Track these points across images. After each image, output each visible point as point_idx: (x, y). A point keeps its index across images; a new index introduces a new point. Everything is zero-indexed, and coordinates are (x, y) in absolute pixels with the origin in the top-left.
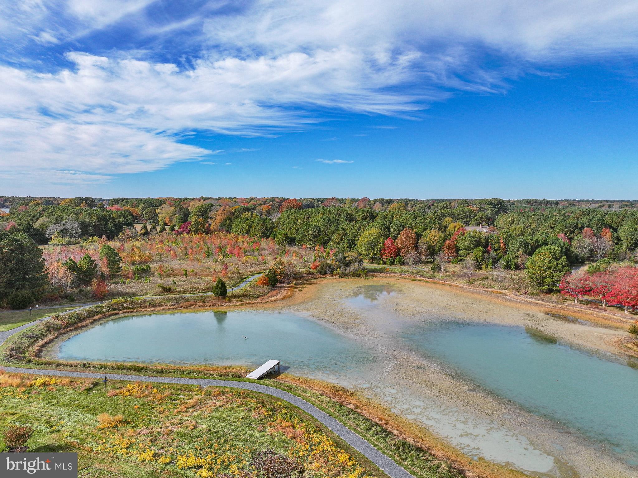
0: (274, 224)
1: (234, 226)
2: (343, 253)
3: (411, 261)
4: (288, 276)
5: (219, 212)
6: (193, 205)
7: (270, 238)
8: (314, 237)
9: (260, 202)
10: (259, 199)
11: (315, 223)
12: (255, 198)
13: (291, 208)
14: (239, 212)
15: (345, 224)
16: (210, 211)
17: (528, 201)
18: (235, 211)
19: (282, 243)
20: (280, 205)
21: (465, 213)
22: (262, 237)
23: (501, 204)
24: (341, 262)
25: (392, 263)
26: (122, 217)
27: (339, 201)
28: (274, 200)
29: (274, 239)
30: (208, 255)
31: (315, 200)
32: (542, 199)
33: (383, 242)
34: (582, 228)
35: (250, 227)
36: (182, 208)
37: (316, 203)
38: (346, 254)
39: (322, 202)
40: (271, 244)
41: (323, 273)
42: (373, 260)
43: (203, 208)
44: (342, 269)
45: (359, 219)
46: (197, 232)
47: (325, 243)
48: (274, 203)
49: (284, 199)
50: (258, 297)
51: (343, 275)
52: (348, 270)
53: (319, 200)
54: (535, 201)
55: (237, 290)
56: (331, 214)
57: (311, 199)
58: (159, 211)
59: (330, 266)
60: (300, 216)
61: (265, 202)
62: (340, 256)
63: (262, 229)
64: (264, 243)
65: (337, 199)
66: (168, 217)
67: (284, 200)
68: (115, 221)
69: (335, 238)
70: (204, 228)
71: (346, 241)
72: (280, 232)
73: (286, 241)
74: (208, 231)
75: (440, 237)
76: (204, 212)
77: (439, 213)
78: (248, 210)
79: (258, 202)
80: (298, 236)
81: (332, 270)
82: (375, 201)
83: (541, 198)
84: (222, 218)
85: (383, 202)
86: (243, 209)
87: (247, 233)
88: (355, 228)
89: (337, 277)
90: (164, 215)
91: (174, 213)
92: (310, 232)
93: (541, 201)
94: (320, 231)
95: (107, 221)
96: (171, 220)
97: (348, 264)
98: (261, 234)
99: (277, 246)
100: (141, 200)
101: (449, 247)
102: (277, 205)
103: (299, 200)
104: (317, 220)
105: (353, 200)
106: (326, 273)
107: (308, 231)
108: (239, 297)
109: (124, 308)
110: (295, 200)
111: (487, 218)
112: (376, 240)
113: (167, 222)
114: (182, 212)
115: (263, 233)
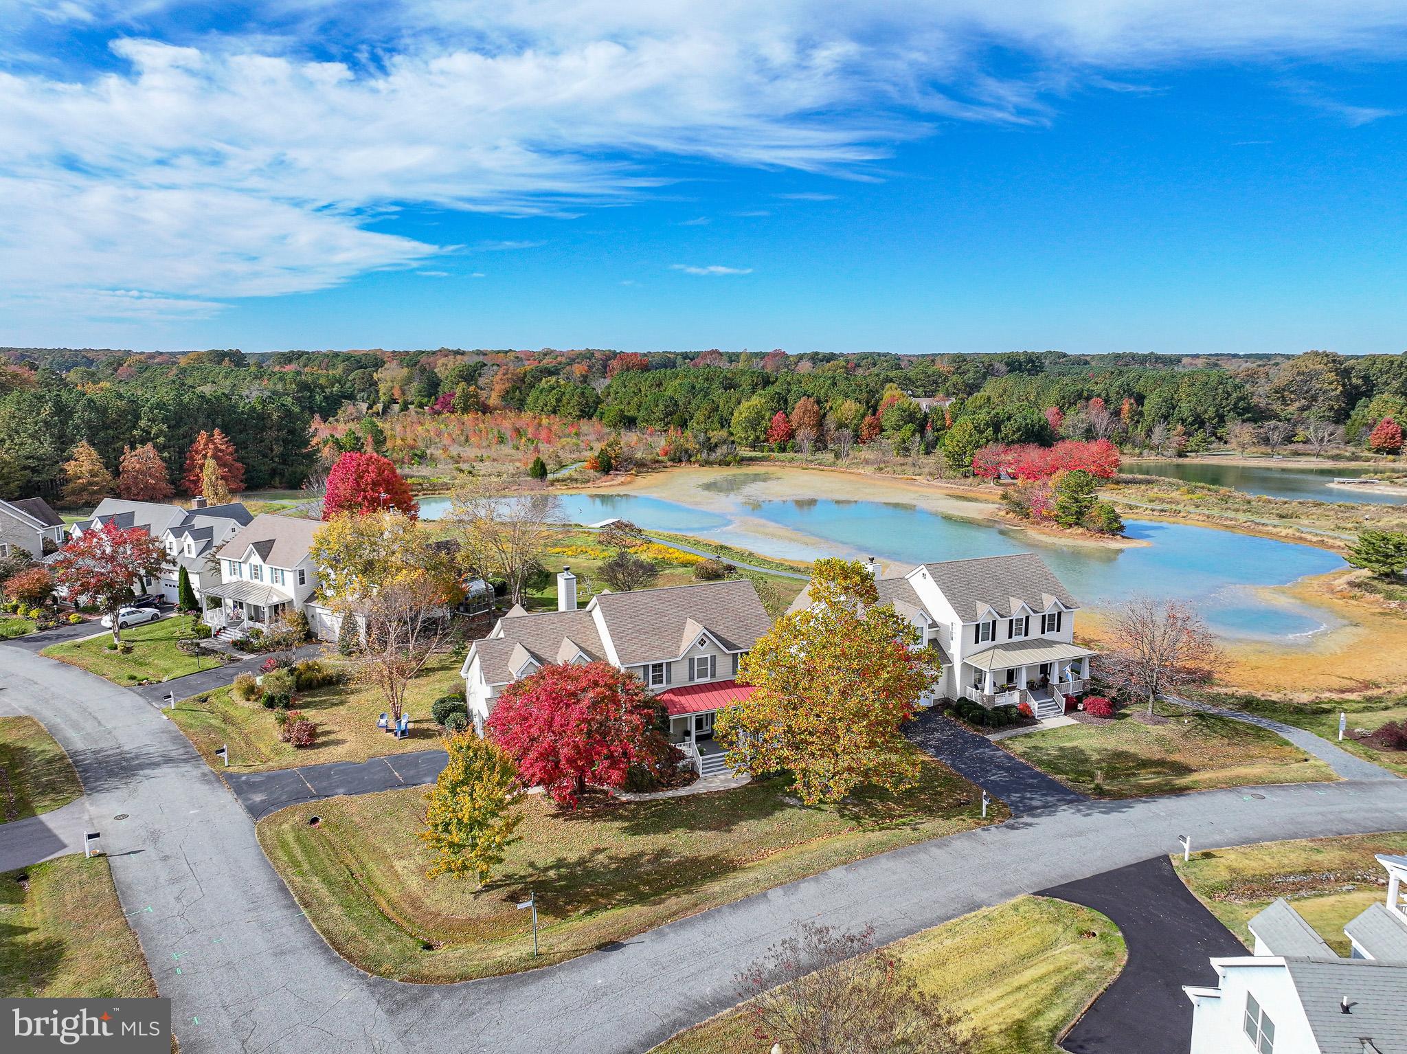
0: (598, 397)
1: (530, 400)
2: (706, 433)
3: (807, 445)
4: (626, 460)
5: (498, 378)
6: (443, 364)
7: (594, 418)
8: (667, 416)
9: (564, 360)
10: (562, 354)
11: (669, 392)
12: (552, 351)
13: (628, 370)
14: (532, 376)
15: (718, 394)
16: (480, 375)
17: (1118, 356)
18: (525, 376)
19: (615, 426)
20: (605, 366)
21: (929, 376)
22: (580, 417)
23: (1033, 362)
24: (703, 445)
25: (783, 450)
26: (337, 385)
27: (725, 357)
28: (593, 354)
29: (601, 419)
30: (501, 440)
31: (677, 354)
32: (1147, 352)
33: (770, 419)
34: (1088, 399)
35: (559, 400)
36: (423, 370)
37: (679, 360)
38: (711, 434)
39: (692, 360)
40: (598, 426)
41: (677, 460)
42: (753, 447)
43: (468, 370)
44: (705, 455)
45: (746, 386)
46: (465, 410)
47: (684, 424)
48: (593, 361)
49: (615, 353)
50: (588, 481)
51: (707, 463)
52: (713, 457)
53: (685, 356)
54: (1133, 356)
55: (560, 475)
56: (696, 378)
57: (670, 353)
58: (380, 375)
59: (686, 451)
60: (645, 382)
61: (574, 358)
62: (702, 437)
63: (579, 403)
64: (585, 426)
65: (721, 354)
66: (397, 387)
67: (614, 355)
68: (326, 390)
69: (699, 415)
70: (477, 403)
71: (716, 419)
72: (611, 408)
73: (620, 421)
74: (485, 409)
75: (857, 411)
76: (470, 375)
77: (882, 376)
78: (550, 373)
79: (559, 359)
80: (640, 415)
81: (690, 456)
82: (801, 357)
83: (1145, 351)
84: (503, 387)
85: (815, 358)
86: (541, 372)
87: (554, 412)
88: (733, 400)
89: (697, 465)
90: (390, 384)
91: (408, 380)
92: (661, 407)
93: (1145, 356)
94: (676, 404)
95: (312, 391)
96: (403, 393)
97: (712, 448)
98: (578, 413)
99: (606, 430)
100: (337, 355)
101: (870, 425)
102: (599, 366)
103: (645, 355)
104: (672, 388)
105: (756, 355)
106: (680, 461)
107: (657, 405)
108: (563, 481)
109: (424, 490)
110: (636, 354)
111: (967, 385)
112: (760, 417)
113: (396, 396)
114: (424, 377)
115: (581, 411)
